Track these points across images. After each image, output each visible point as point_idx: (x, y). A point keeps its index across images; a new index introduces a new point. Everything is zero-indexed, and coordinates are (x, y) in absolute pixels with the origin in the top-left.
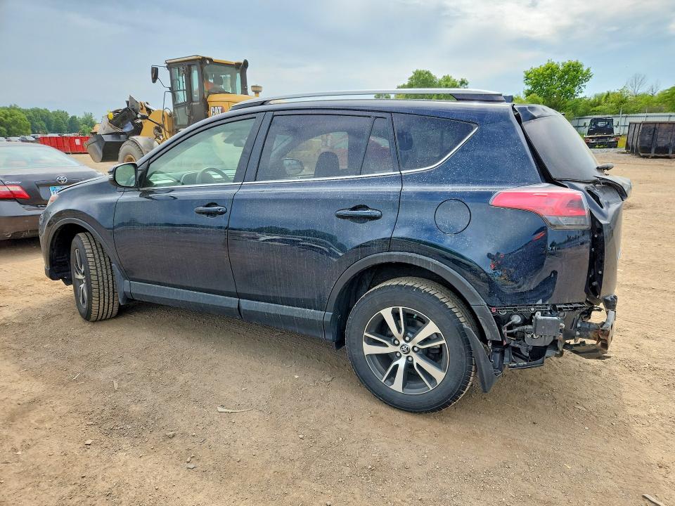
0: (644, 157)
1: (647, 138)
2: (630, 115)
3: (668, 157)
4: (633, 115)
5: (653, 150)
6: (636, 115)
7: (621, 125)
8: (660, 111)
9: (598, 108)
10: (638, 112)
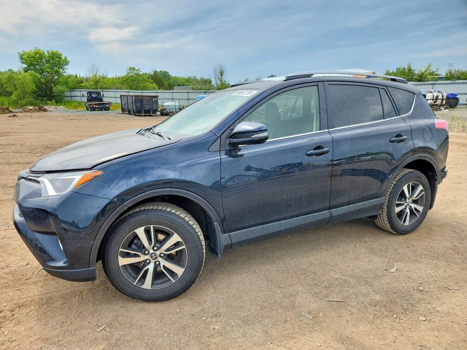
0: (139, 116)
1: (139, 105)
2: (105, 90)
3: (151, 116)
4: (106, 90)
5: (143, 112)
6: (108, 90)
7: (110, 96)
8: (121, 89)
9: (82, 85)
10: (109, 89)
